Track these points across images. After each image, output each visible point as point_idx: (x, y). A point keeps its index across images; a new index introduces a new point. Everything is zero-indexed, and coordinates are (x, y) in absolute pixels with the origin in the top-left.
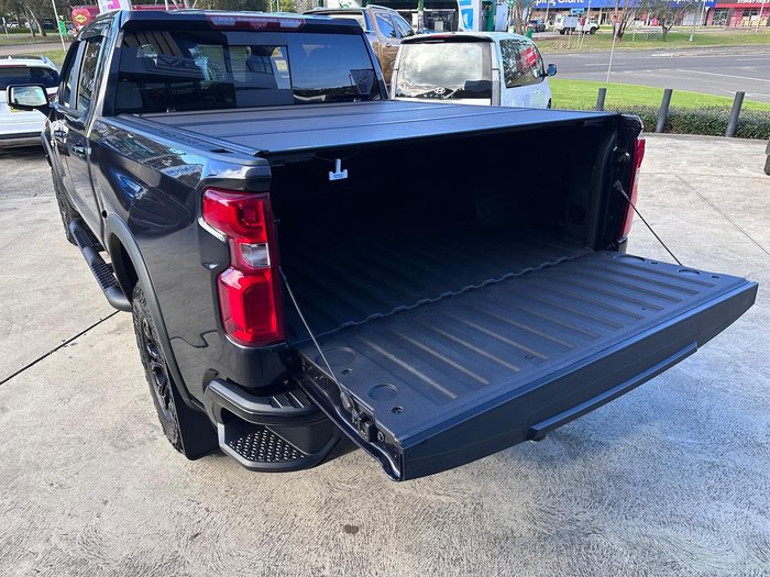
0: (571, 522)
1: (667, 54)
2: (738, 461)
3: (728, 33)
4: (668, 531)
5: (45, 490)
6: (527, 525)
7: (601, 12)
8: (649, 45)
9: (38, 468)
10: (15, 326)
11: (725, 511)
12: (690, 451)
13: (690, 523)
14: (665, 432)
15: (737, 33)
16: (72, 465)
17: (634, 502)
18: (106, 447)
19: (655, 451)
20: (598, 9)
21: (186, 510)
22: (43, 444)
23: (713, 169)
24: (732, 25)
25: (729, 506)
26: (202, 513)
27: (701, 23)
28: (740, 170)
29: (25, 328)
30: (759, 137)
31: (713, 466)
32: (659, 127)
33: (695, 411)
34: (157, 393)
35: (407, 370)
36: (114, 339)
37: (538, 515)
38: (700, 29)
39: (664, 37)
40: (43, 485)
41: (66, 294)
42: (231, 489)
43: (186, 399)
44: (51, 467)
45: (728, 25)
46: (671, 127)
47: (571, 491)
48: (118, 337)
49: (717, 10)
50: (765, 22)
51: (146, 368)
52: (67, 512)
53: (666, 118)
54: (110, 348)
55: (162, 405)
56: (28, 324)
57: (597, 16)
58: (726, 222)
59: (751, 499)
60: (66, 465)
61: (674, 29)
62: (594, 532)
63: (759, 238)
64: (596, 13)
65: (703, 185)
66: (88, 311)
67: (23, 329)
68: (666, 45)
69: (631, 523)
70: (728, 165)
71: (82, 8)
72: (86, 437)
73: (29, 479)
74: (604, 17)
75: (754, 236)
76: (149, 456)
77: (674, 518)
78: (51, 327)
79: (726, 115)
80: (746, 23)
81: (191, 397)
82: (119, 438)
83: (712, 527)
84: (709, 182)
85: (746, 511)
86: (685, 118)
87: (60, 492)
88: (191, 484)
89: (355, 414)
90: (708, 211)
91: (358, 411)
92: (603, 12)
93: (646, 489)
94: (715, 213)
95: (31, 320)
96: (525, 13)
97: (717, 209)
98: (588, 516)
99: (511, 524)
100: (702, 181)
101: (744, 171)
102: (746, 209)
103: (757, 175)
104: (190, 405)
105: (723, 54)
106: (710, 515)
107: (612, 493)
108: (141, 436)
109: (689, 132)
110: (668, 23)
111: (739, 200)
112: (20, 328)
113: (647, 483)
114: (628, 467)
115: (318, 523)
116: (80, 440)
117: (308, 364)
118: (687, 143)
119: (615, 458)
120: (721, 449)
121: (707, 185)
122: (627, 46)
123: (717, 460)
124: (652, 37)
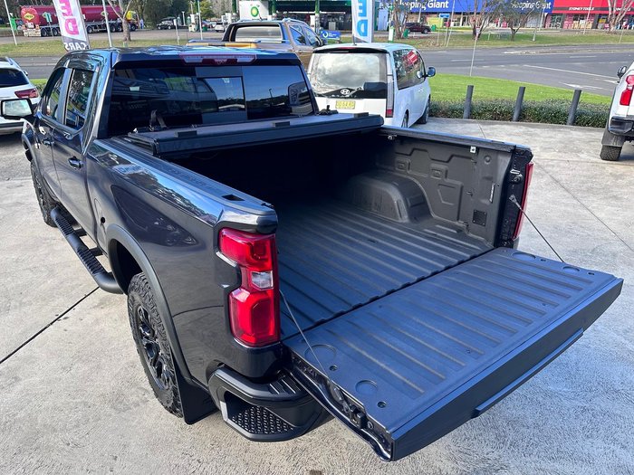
0: (484, 460)
1: (516, 52)
2: (602, 405)
3: (563, 34)
4: (557, 466)
5: (63, 449)
6: (450, 464)
7: (462, 16)
8: (501, 44)
9: (55, 430)
10: (13, 303)
11: (596, 447)
12: (566, 398)
13: (573, 457)
14: (546, 383)
15: (569, 34)
16: (82, 427)
17: (529, 442)
18: (108, 409)
19: (541, 399)
20: (460, 13)
21: (182, 462)
22: (55, 408)
23: (560, 154)
24: (565, 27)
25: (599, 443)
26: (195, 464)
27: (541, 25)
28: (581, 155)
29: (21, 304)
30: (593, 126)
31: (584, 410)
32: (515, 117)
33: (567, 364)
34: (148, 364)
35: (379, 366)
36: (100, 313)
37: (458, 455)
38: (540, 31)
39: (513, 37)
40: (61, 444)
41: (51, 273)
42: (216, 443)
43: (187, 378)
44: (64, 429)
45: (562, 27)
46: (525, 117)
47: (481, 435)
48: (102, 310)
49: (553, 15)
50: (590, 25)
51: (138, 343)
52: (85, 468)
53: (521, 110)
54: (97, 321)
55: (154, 374)
56: (24, 301)
57: (459, 19)
58: (575, 202)
59: (615, 436)
60: (77, 426)
61: (521, 31)
62: (502, 468)
63: (602, 215)
64: (458, 16)
65: (556, 169)
66: (73, 288)
67: (20, 304)
68: (516, 44)
69: (528, 459)
70: (572, 151)
71: (30, 8)
72: (91, 401)
73: (49, 440)
74: (464, 20)
75: (598, 214)
76: (145, 416)
77: (560, 455)
78: (43, 303)
79: (567, 107)
80: (577, 26)
81: (192, 377)
82: (118, 401)
83: (589, 460)
84: (558, 166)
85: (612, 446)
86: (535, 110)
87: (76, 450)
88: (182, 439)
89: (345, 405)
90: (561, 192)
91: (348, 403)
92: (464, 15)
93: (536, 431)
94: (566, 193)
95: (26, 296)
96: (402, 16)
97: (567, 190)
98: (495, 455)
99: (438, 464)
100: (553, 166)
101: (584, 156)
102: (589, 190)
103: (595, 160)
104: (191, 383)
105: (559, 52)
106: (586, 451)
107: (511, 436)
108: (134, 398)
109: (539, 121)
110: (515, 25)
111: (583, 182)
112: (18, 304)
113: (537, 426)
114: (521, 413)
115: (289, 469)
116: (85, 404)
117: (298, 358)
118: (538, 131)
119: (511, 406)
120: (590, 395)
121: (558, 169)
122: (484, 44)
123: (588, 405)
124: (503, 37)
